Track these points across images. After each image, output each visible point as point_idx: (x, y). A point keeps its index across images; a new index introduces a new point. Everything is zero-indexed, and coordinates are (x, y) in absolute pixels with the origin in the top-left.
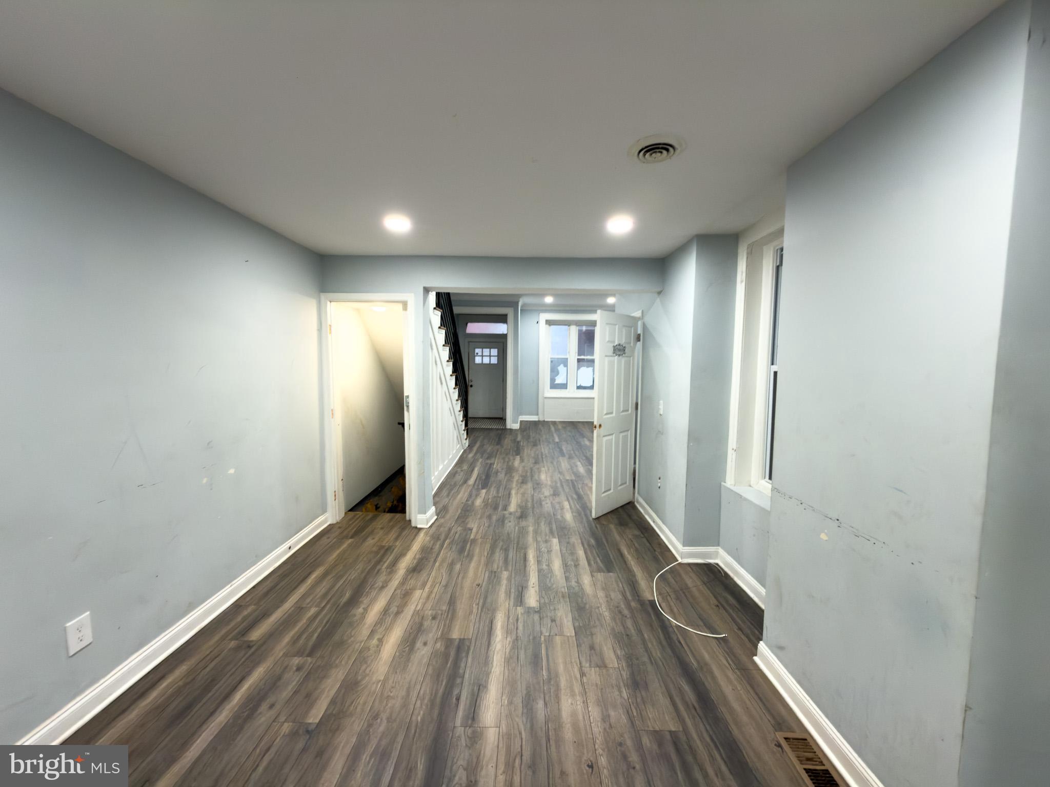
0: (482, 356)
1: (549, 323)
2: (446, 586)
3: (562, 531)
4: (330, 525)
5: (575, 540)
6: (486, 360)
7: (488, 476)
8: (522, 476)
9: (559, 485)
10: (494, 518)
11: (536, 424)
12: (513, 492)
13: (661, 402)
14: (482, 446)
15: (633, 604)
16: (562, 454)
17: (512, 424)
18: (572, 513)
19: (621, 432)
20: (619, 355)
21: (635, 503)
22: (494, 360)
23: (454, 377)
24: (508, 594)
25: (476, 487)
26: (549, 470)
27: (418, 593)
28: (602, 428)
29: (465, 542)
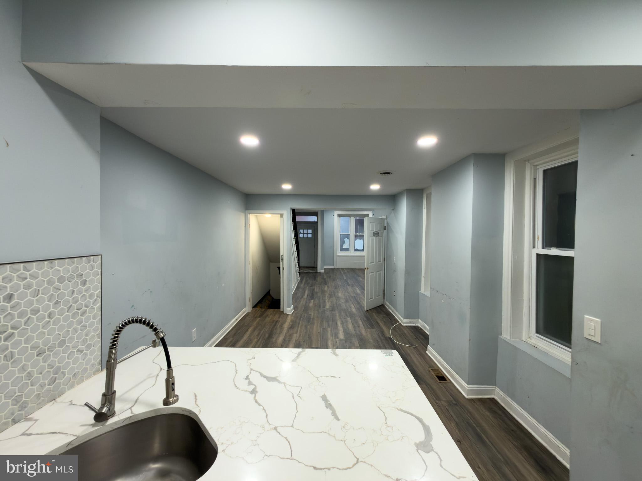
0: (303, 233)
1: (339, 216)
2: (306, 333)
3: (352, 315)
4: (247, 313)
5: (357, 318)
6: (305, 236)
7: (313, 295)
8: (329, 294)
9: (348, 298)
10: (320, 311)
11: (333, 270)
12: (327, 301)
13: (395, 257)
14: (307, 281)
15: (382, 338)
16: (348, 284)
17: (320, 270)
18: (355, 309)
19: (377, 272)
20: (376, 236)
21: (385, 305)
22: (310, 236)
24: (332, 335)
25: (308, 299)
26: (342, 292)
27: (295, 335)
28: (368, 270)
29: (310, 319)
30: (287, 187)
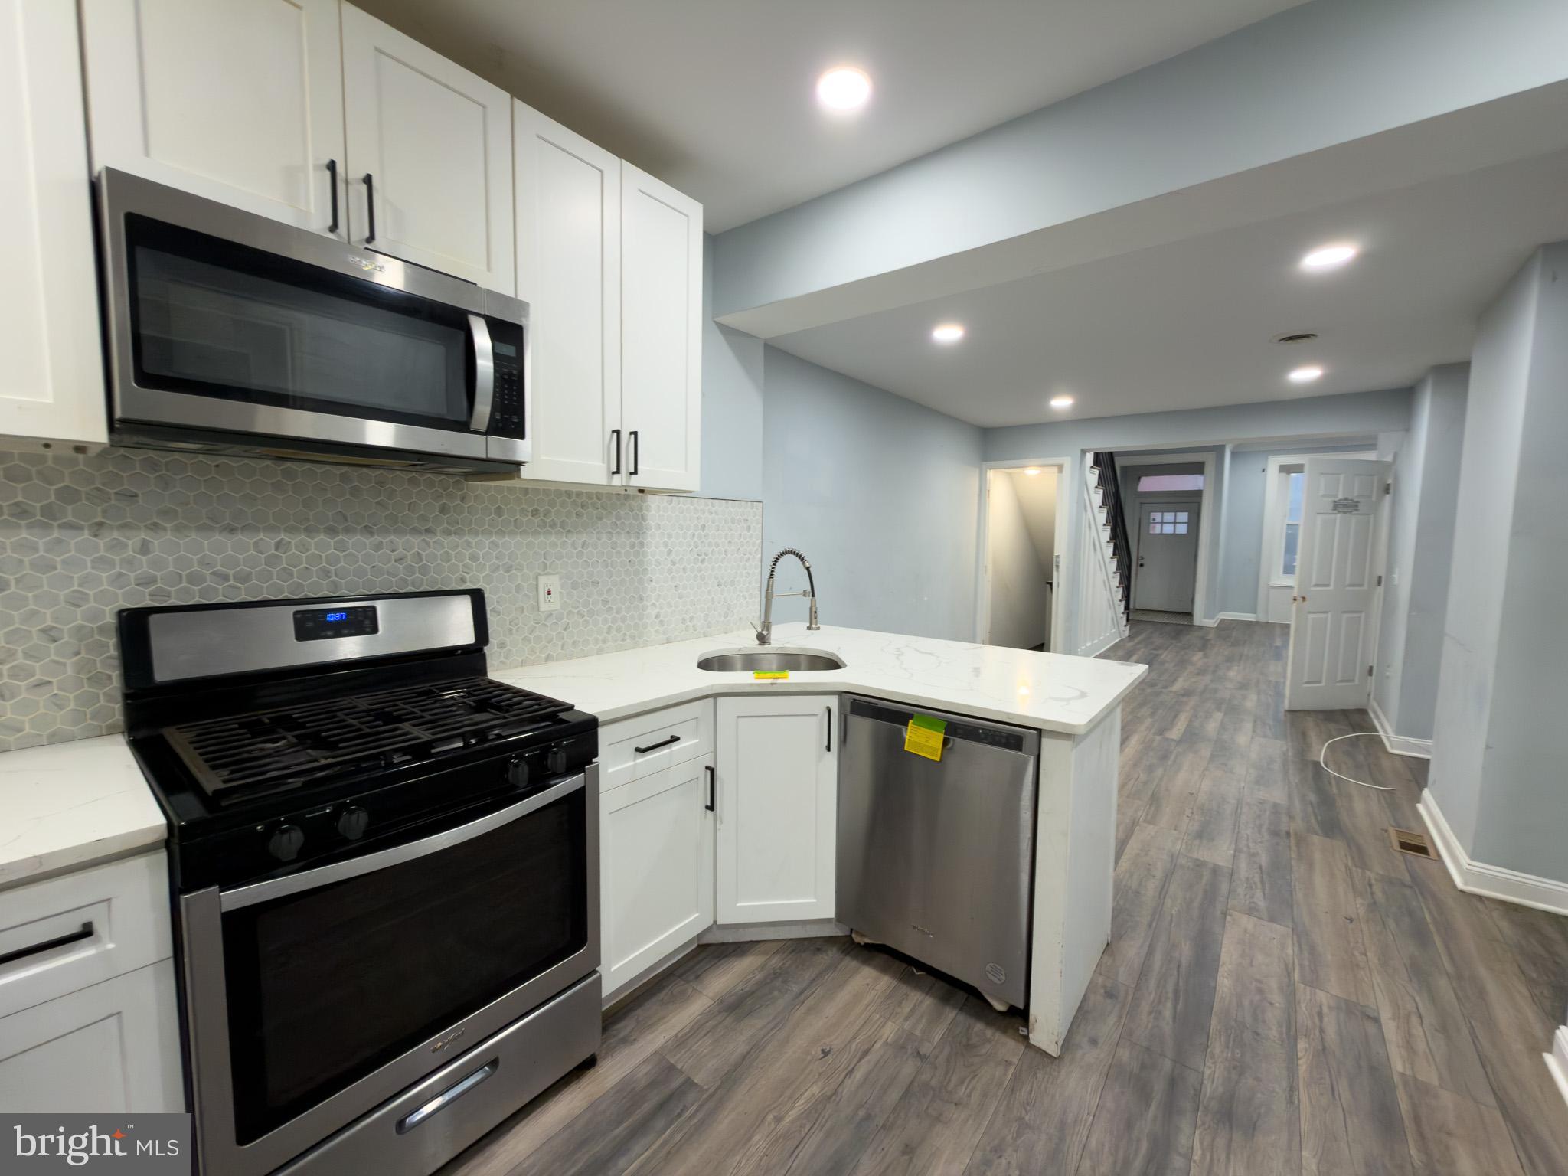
0: (1162, 523)
1: (1286, 469)
6: (1168, 529)
8: (1199, 669)
9: (1253, 682)
11: (1249, 624)
15: (1292, 758)
18: (1257, 702)
19: (1345, 612)
20: (1345, 513)
21: (1368, 710)
22: (1182, 529)
23: (1112, 545)
26: (1245, 669)
28: (1307, 602)
30: (1062, 403)
